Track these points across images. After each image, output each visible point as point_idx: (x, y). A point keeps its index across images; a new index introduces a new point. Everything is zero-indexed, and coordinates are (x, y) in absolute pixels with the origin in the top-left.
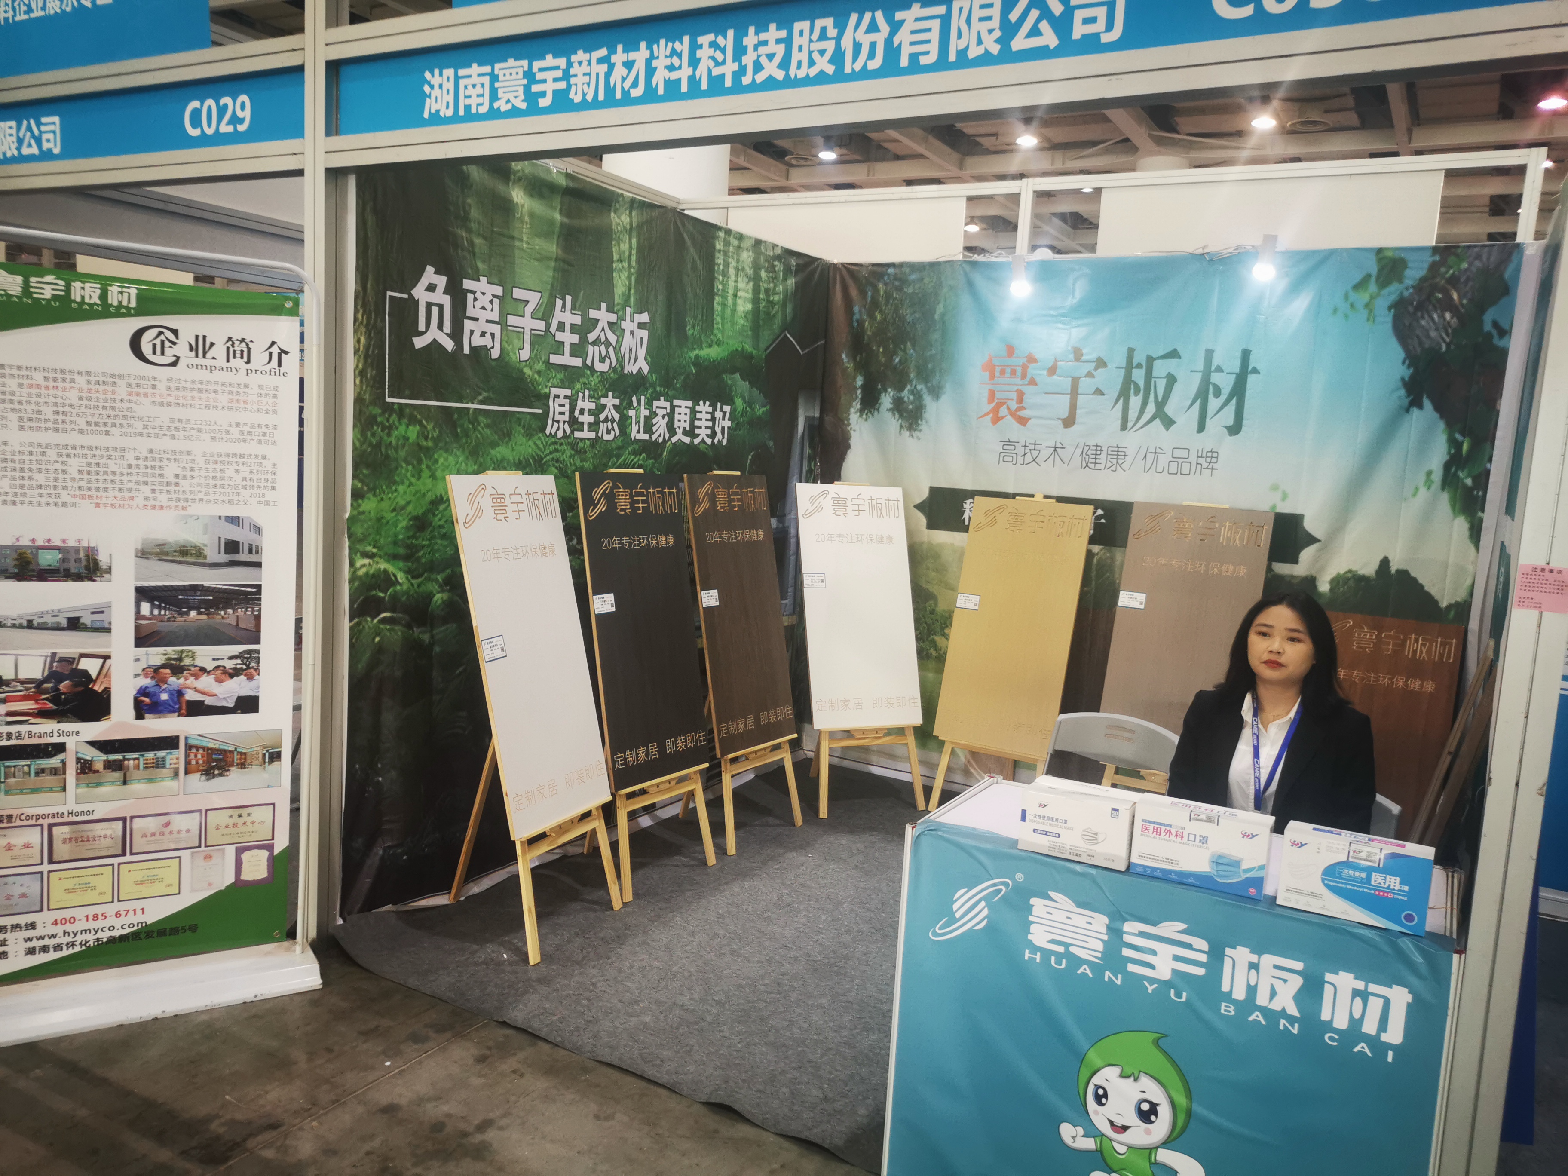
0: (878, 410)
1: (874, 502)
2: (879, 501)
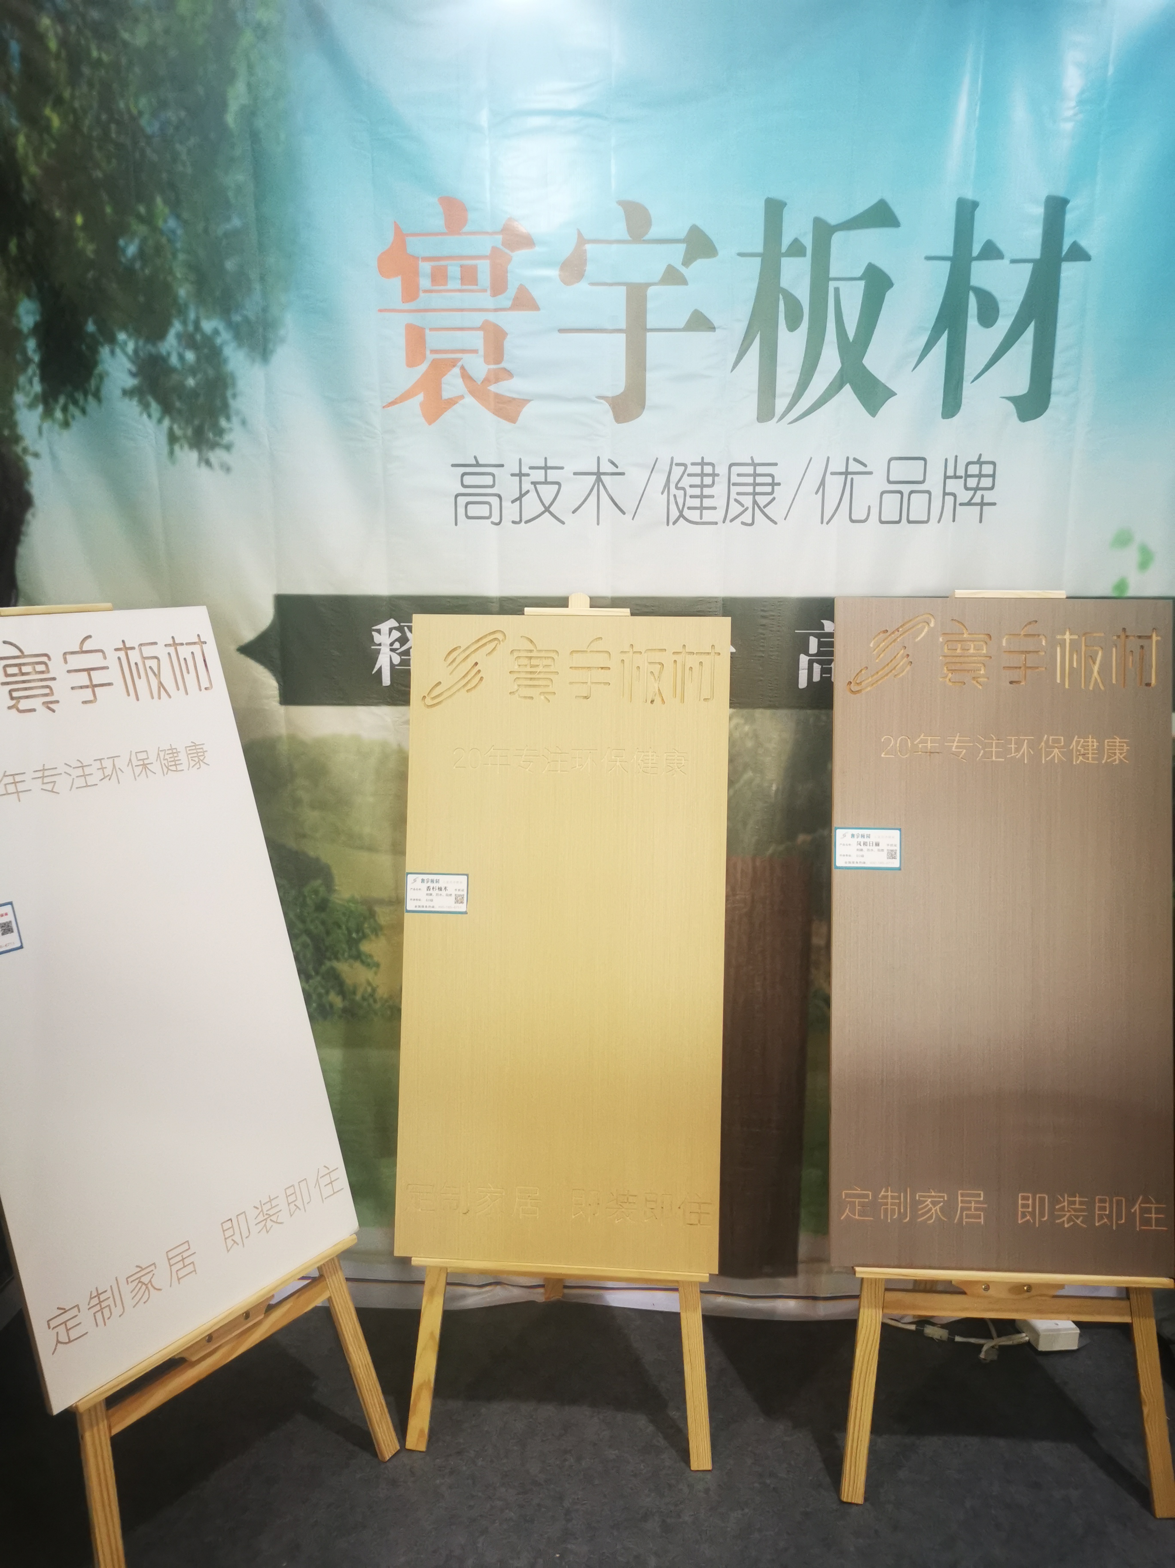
0: (97, 396)
1: (134, 656)
2: (148, 651)
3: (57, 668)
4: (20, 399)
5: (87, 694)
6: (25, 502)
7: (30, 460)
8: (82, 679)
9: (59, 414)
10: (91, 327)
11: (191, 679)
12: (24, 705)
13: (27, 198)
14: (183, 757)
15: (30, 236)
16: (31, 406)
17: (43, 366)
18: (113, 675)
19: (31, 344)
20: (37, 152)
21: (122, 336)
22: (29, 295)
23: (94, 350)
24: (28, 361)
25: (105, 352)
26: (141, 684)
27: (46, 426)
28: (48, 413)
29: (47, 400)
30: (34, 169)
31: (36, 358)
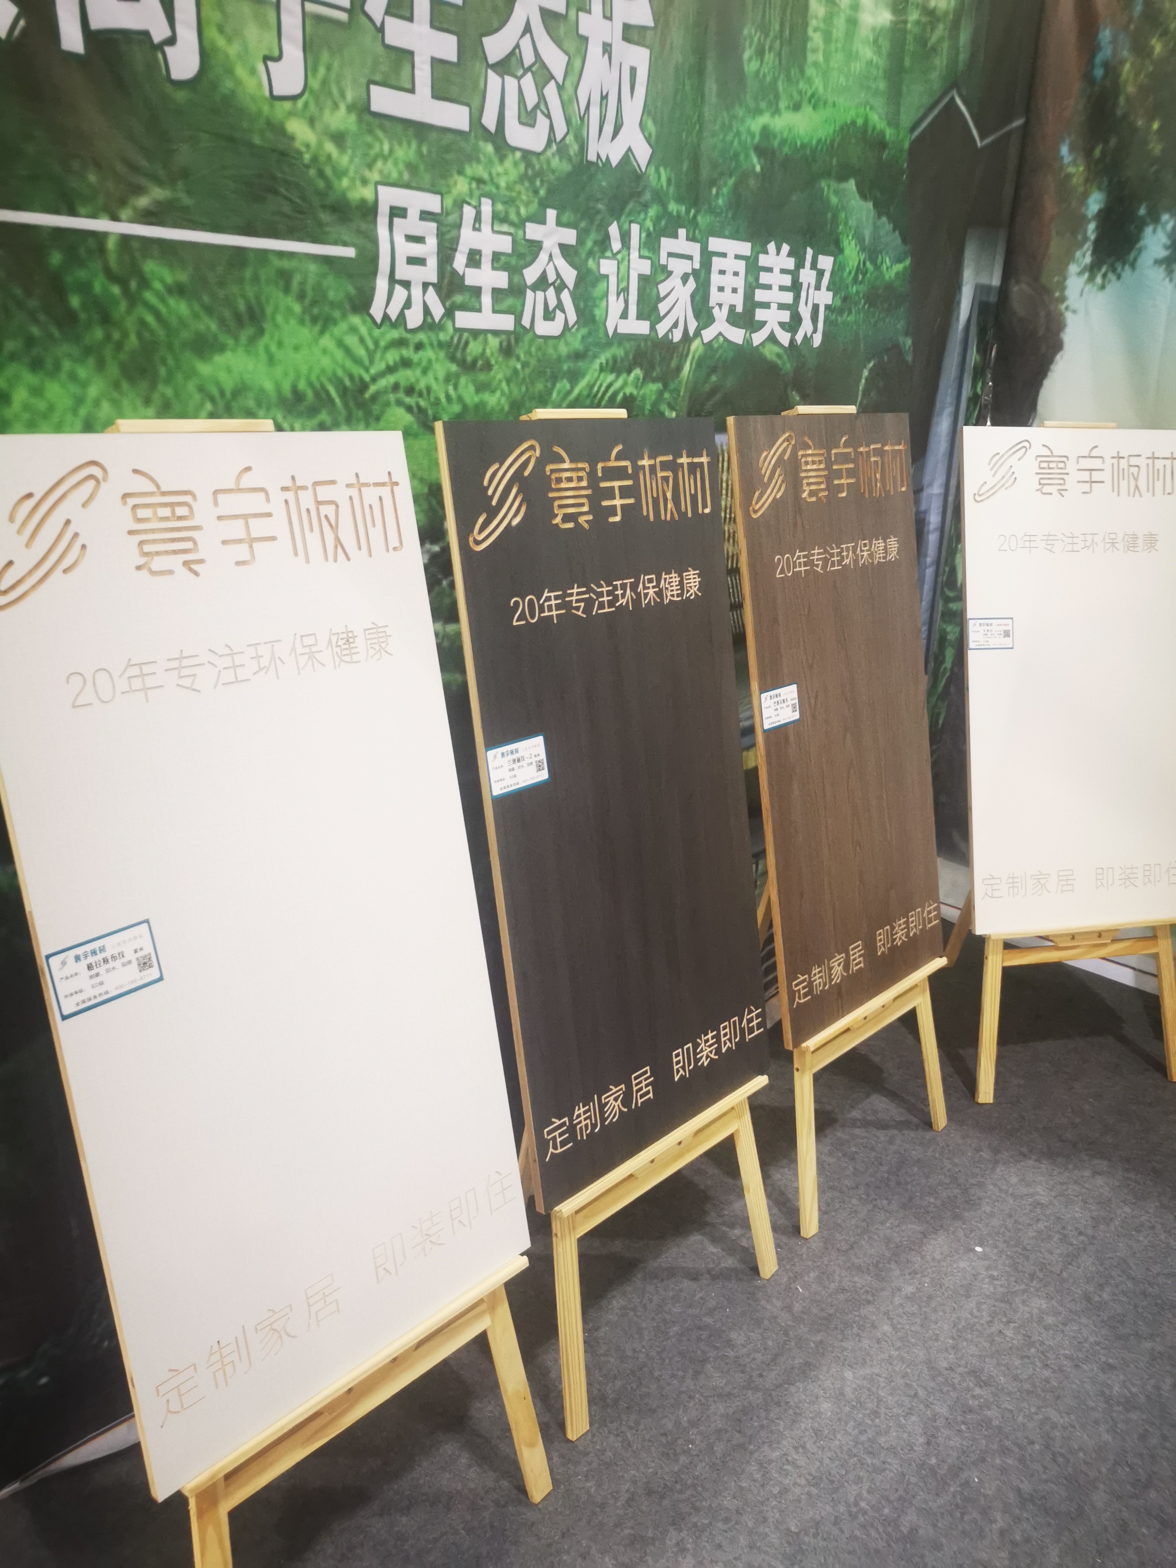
0: (1133, 266)
1: (1123, 463)
2: (1133, 461)
3: (1071, 466)
4: (1073, 269)
5: (1086, 487)
6: (1057, 346)
7: (1069, 316)
8: (1085, 476)
9: (1099, 280)
10: (1142, 211)
11: (1159, 485)
12: (1046, 489)
13: (1119, 112)
14: (1140, 542)
15: (1113, 142)
16: (1080, 273)
17: (1097, 243)
18: (1106, 476)
19: (1092, 226)
20: (1137, 75)
21: (1165, 217)
22: (1099, 189)
23: (1140, 229)
24: (1086, 239)
25: (1149, 230)
26: (1124, 484)
27: (1088, 288)
28: (1091, 279)
29: (1093, 269)
30: (1131, 89)
31: (1092, 236)
